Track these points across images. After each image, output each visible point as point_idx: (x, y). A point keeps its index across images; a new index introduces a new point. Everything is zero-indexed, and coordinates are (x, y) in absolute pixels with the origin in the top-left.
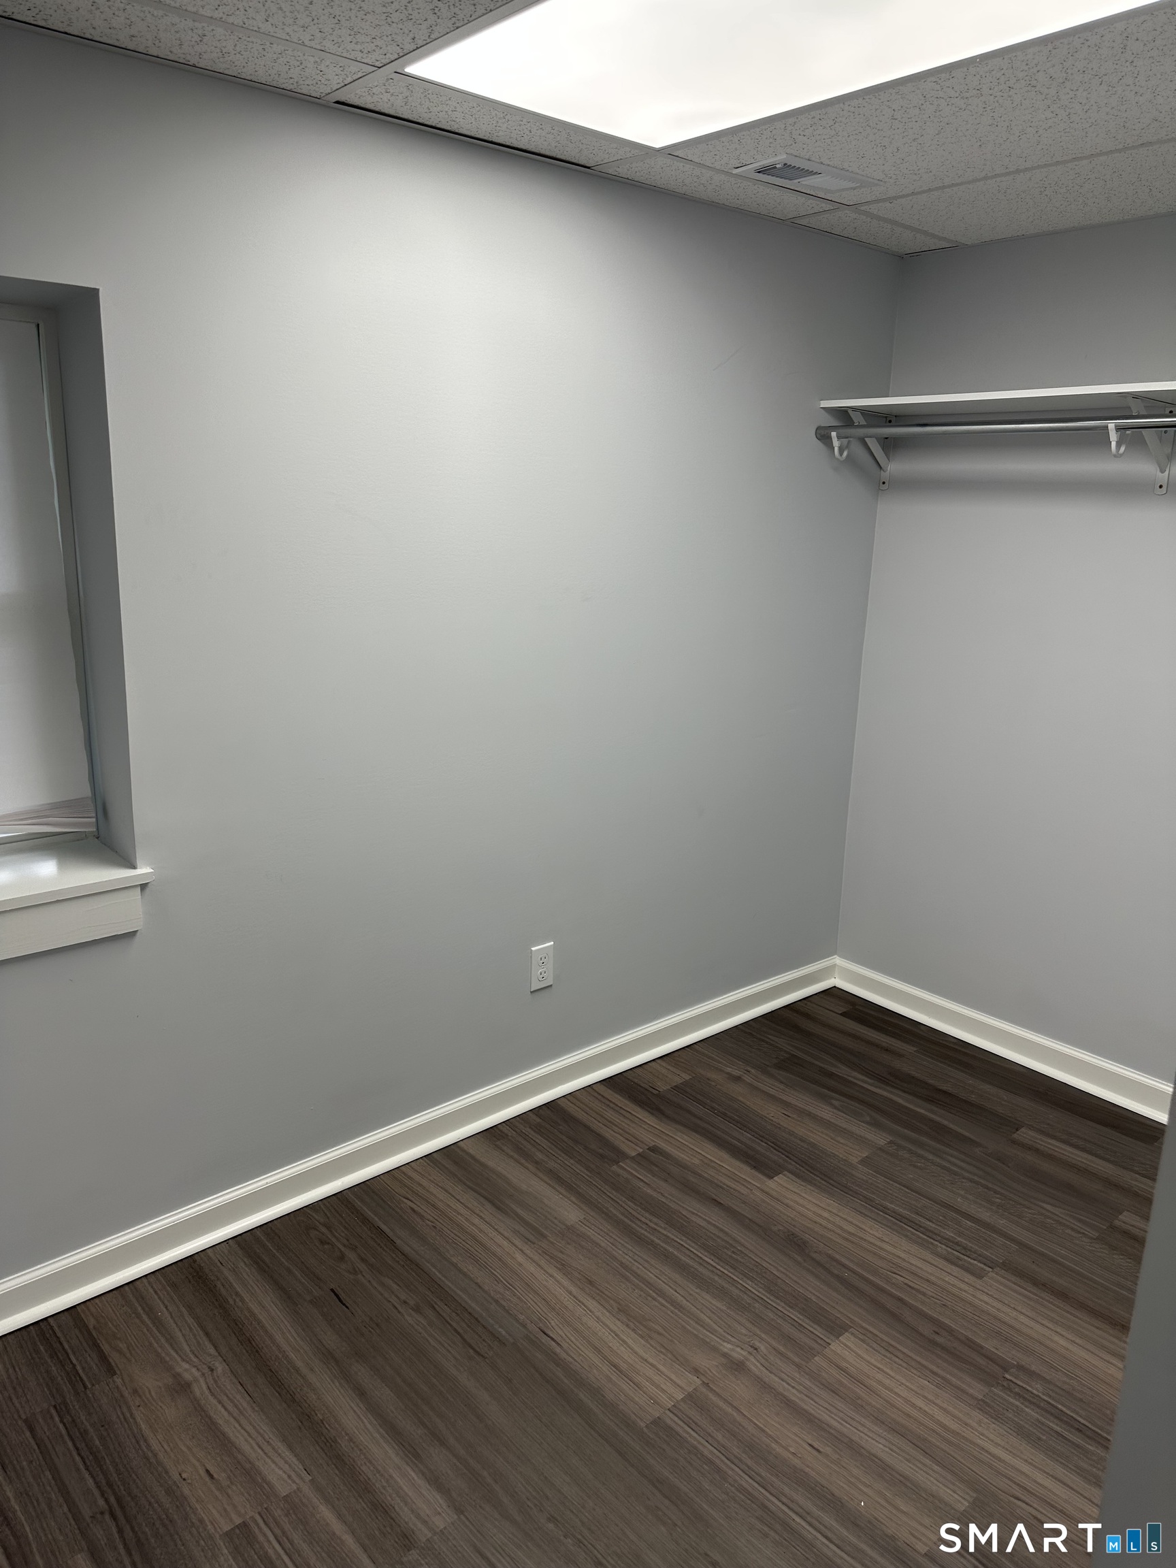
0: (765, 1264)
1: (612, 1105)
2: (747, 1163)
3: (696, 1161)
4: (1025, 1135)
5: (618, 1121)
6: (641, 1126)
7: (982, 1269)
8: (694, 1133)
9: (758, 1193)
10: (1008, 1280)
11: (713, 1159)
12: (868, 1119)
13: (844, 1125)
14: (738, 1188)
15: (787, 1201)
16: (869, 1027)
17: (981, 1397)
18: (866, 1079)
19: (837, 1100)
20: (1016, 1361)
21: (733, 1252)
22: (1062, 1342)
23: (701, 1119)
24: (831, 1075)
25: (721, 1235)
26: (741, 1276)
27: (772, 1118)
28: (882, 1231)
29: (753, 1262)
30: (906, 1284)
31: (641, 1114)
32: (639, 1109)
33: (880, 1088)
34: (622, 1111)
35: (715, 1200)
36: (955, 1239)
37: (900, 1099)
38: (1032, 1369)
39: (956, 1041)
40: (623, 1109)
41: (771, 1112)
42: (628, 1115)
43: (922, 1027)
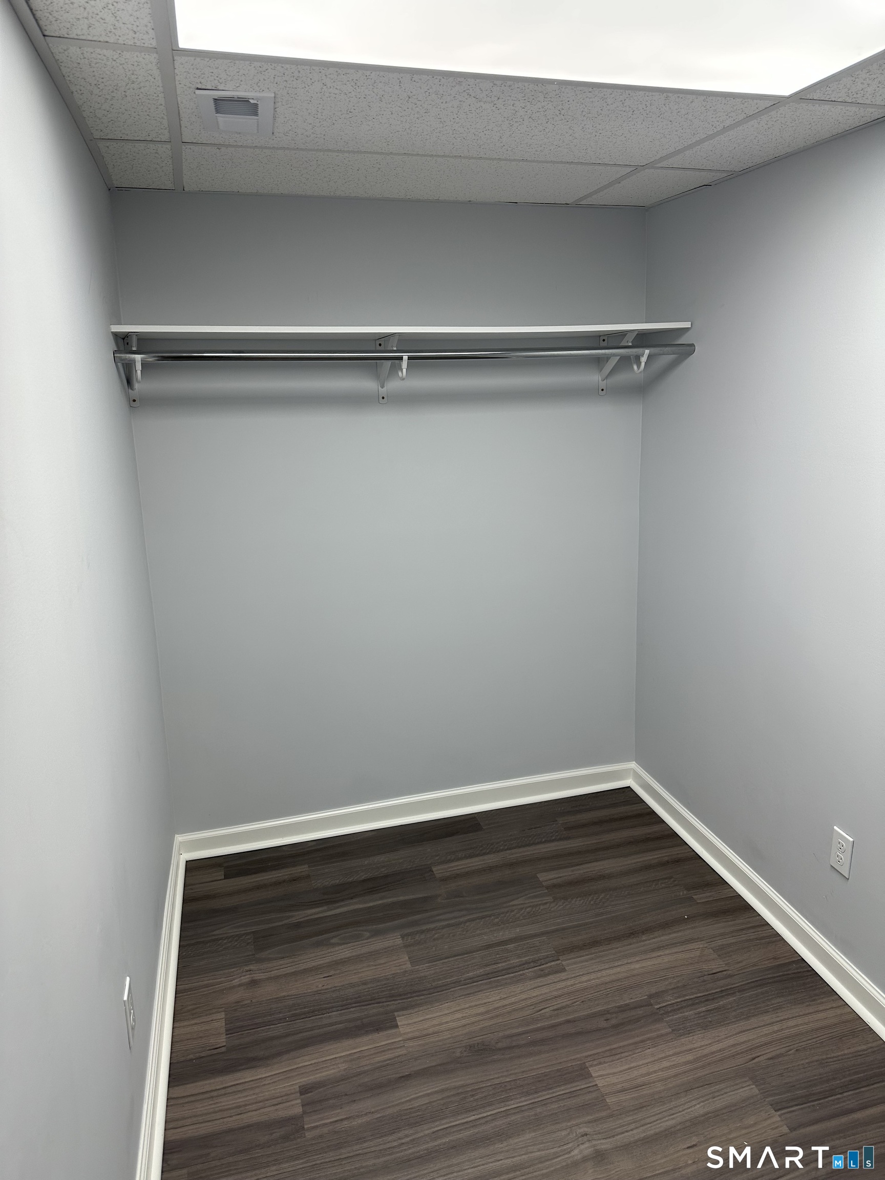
0: (497, 1081)
1: (215, 1094)
2: (367, 1033)
3: (343, 1066)
4: (439, 870)
5: (241, 1100)
6: (264, 1085)
7: (557, 965)
8: (307, 1049)
9: (411, 1044)
10: (570, 959)
11: (348, 1053)
12: (368, 934)
13: (365, 950)
14: (397, 1054)
15: (431, 1031)
16: (255, 873)
17: (670, 1030)
18: (320, 909)
19: (333, 937)
20: (645, 996)
21: (473, 1096)
22: (637, 966)
23: (287, 1035)
24: (298, 925)
25: (446, 1094)
26: (502, 1104)
27: (325, 987)
28: (494, 994)
29: (490, 1088)
30: (553, 1010)
31: (247, 1076)
32: (238, 1075)
33: (338, 907)
34: (229, 1090)
35: (403, 1077)
36: (522, 961)
37: (357, 905)
38: (654, 992)
39: (314, 843)
40: (228, 1087)
41: (317, 983)
42: (240, 1088)
43: (284, 848)
